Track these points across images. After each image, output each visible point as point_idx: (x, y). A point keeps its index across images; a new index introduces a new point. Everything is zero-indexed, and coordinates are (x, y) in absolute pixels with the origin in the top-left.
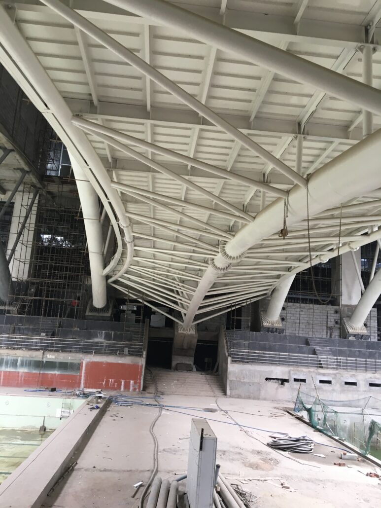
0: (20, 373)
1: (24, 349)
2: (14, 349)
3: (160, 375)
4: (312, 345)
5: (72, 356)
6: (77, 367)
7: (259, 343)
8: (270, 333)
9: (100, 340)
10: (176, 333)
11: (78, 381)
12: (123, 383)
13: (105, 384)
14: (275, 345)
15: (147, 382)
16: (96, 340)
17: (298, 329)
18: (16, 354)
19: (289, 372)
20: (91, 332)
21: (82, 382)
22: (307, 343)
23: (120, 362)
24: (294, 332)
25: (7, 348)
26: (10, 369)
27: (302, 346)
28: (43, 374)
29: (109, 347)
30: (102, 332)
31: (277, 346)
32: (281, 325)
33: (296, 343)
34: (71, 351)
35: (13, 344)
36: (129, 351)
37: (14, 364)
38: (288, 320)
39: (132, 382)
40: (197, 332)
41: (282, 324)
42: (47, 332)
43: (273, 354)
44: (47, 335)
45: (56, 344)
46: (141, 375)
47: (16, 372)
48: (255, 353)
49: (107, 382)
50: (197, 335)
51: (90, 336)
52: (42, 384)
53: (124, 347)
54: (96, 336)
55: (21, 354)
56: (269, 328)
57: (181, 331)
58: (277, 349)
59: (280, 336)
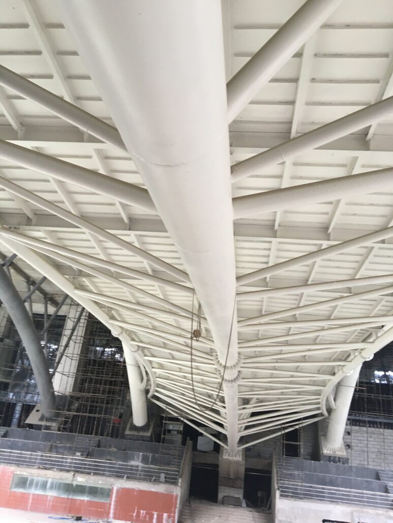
0: (49, 497)
1: (55, 470)
2: (46, 469)
3: (200, 509)
4: (383, 480)
5: (103, 481)
6: (107, 493)
7: (316, 475)
8: (332, 463)
9: (136, 462)
10: (220, 458)
11: (107, 510)
12: (155, 516)
13: (136, 516)
14: (337, 478)
15: (184, 517)
16: (133, 463)
17: (366, 459)
18: (46, 475)
19: (352, 514)
20: (127, 453)
21: (112, 511)
22: (378, 477)
23: (153, 490)
24: (362, 463)
25: (39, 468)
26: (39, 492)
27: (370, 481)
28: (72, 499)
29: (145, 471)
30: (139, 454)
31: (340, 479)
32: (345, 454)
33: (363, 477)
34: (103, 475)
35: (46, 464)
36: (166, 478)
37: (44, 486)
38: (355, 448)
39: (165, 515)
40: (244, 458)
41: (347, 452)
42: (83, 451)
43: (333, 490)
44: (82, 455)
45: (89, 465)
46: (175, 508)
47: (44, 495)
48: (311, 487)
49: (138, 513)
50: (244, 462)
51: (126, 458)
52: (70, 511)
53: (160, 473)
54: (133, 459)
55: (53, 476)
56: (330, 457)
57: (226, 457)
58: (339, 482)
59: (345, 468)
